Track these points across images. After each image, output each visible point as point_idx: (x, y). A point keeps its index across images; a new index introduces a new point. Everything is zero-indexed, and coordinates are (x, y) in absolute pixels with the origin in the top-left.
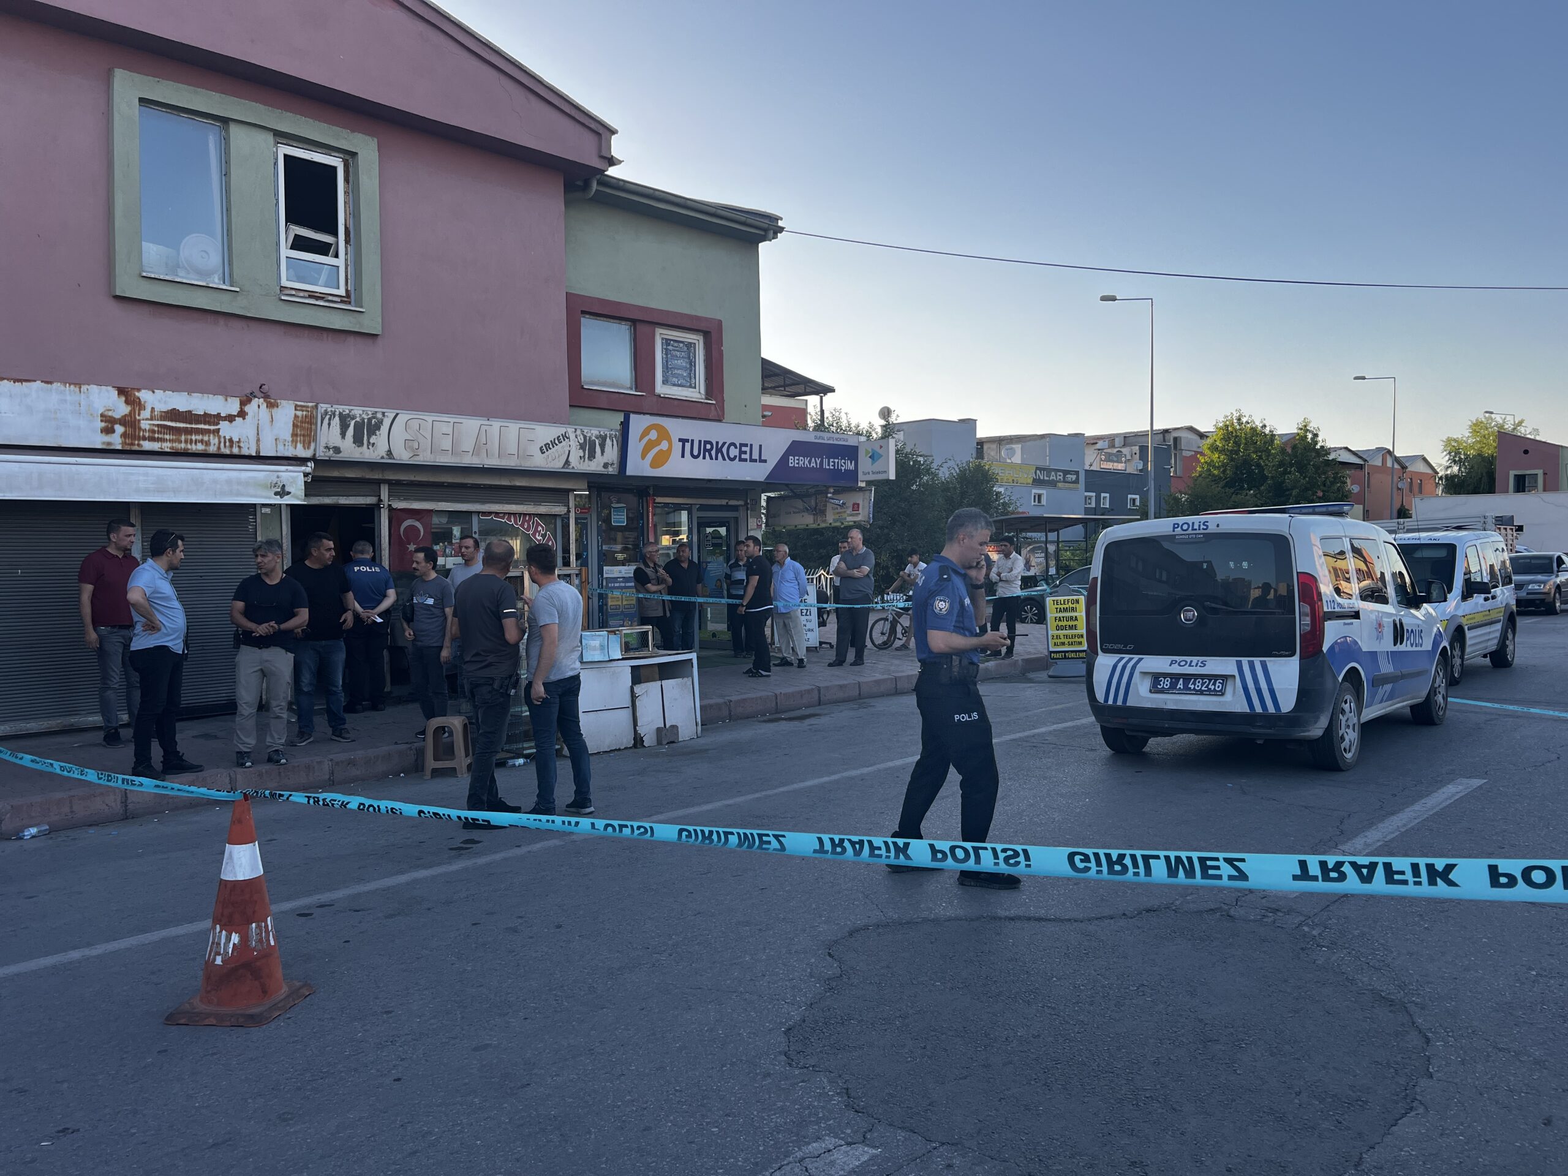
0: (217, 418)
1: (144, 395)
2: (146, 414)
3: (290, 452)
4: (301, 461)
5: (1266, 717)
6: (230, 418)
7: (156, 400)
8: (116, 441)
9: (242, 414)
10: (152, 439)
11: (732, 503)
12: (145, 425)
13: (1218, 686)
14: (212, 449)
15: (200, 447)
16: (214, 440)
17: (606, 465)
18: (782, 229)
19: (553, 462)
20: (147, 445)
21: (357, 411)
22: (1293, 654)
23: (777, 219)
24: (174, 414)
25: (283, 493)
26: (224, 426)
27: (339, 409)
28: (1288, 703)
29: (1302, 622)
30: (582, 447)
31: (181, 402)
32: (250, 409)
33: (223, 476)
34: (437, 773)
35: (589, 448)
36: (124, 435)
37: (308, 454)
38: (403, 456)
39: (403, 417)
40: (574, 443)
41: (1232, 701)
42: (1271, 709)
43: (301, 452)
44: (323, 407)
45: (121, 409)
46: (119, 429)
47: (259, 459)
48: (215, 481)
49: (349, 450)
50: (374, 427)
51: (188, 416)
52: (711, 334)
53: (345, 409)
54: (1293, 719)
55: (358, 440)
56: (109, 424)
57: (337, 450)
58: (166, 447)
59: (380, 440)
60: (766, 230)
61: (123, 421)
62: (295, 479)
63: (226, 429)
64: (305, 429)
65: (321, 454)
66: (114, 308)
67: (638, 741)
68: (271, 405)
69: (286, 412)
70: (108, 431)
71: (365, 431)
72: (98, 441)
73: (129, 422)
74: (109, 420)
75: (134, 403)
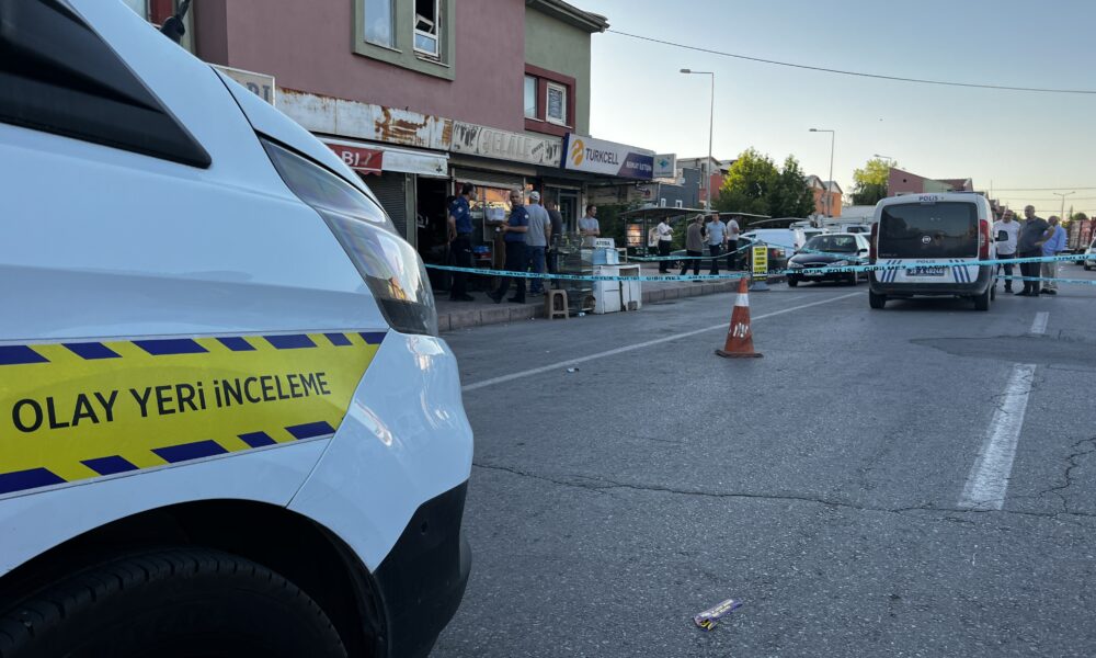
0: (414, 126)
1: (391, 111)
2: (391, 122)
3: (440, 147)
4: (443, 152)
5: (964, 284)
6: (421, 126)
7: (397, 115)
8: (380, 136)
9: (425, 124)
10: (393, 136)
11: (577, 188)
12: (391, 128)
13: (941, 271)
14: (413, 143)
15: (408, 142)
16: (414, 138)
17: (557, 162)
18: (608, 26)
19: (536, 159)
20: (391, 140)
21: (468, 125)
22: (975, 256)
23: (604, 19)
24: (401, 123)
26: (418, 129)
27: (462, 124)
28: (973, 279)
29: (981, 242)
30: (547, 151)
32: (429, 121)
33: (418, 158)
34: (555, 317)
35: (550, 152)
36: (383, 133)
37: (446, 148)
38: (482, 153)
39: (484, 130)
40: (544, 148)
41: (948, 278)
42: (966, 281)
44: (456, 122)
45: (383, 118)
46: (382, 129)
47: (429, 150)
48: (415, 161)
51: (406, 124)
52: (570, 87)
53: (464, 124)
54: (976, 285)
55: (467, 143)
56: (379, 127)
57: (459, 147)
58: (398, 141)
59: (474, 142)
60: (600, 26)
61: (383, 126)
62: (443, 160)
63: (419, 132)
64: (447, 134)
65: (453, 149)
66: (352, 60)
67: (623, 308)
68: (436, 120)
69: (441, 124)
70: (377, 130)
71: (470, 136)
72: (372, 135)
73: (385, 126)
74: (378, 124)
75: (387, 115)
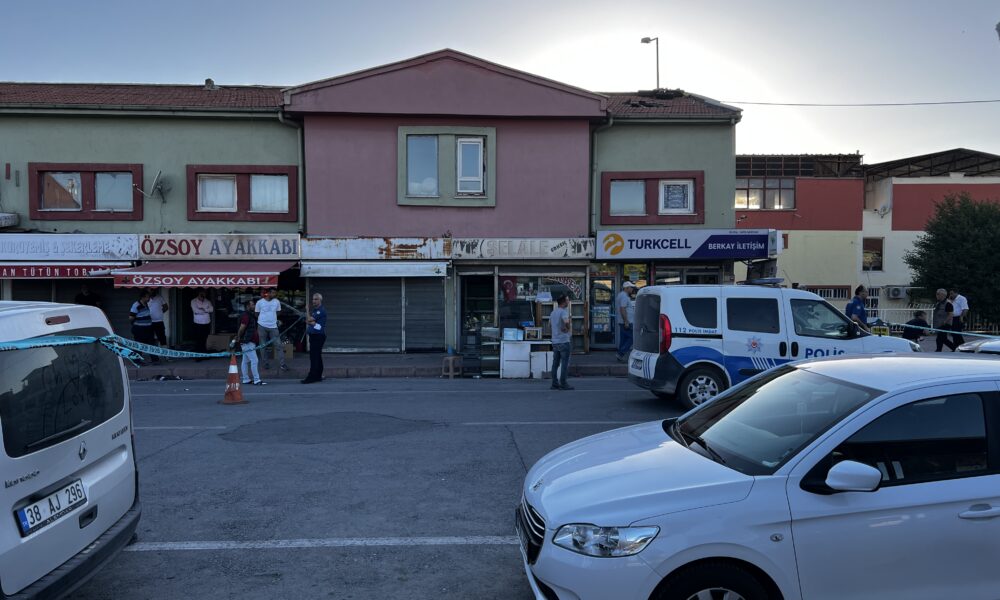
0: (416, 246)
1: (392, 240)
2: (393, 246)
3: (442, 257)
4: (446, 260)
6: (421, 246)
7: (396, 242)
8: (383, 256)
9: (425, 244)
10: (395, 255)
12: (392, 250)
14: (415, 257)
15: (410, 257)
16: (415, 254)
17: (587, 255)
19: (559, 254)
20: (393, 257)
21: (467, 240)
24: (402, 246)
25: (438, 272)
26: (418, 248)
27: (460, 240)
28: (652, 374)
30: (574, 247)
31: (404, 242)
33: (418, 266)
35: (578, 248)
36: (386, 254)
37: (449, 257)
39: (486, 241)
40: (569, 245)
42: (649, 376)
43: (447, 257)
44: (454, 240)
45: (385, 245)
46: (385, 252)
47: (431, 260)
48: (414, 268)
49: (465, 255)
50: (474, 246)
51: (406, 246)
52: (698, 178)
53: (463, 240)
54: (653, 382)
55: (468, 251)
56: (381, 251)
57: (460, 255)
58: (399, 257)
59: (477, 250)
61: (385, 250)
62: (443, 267)
63: (419, 250)
64: (448, 248)
65: (454, 257)
66: (399, 209)
67: (532, 376)
69: (441, 242)
70: (381, 253)
73: (388, 250)
74: (382, 250)
75: (389, 243)
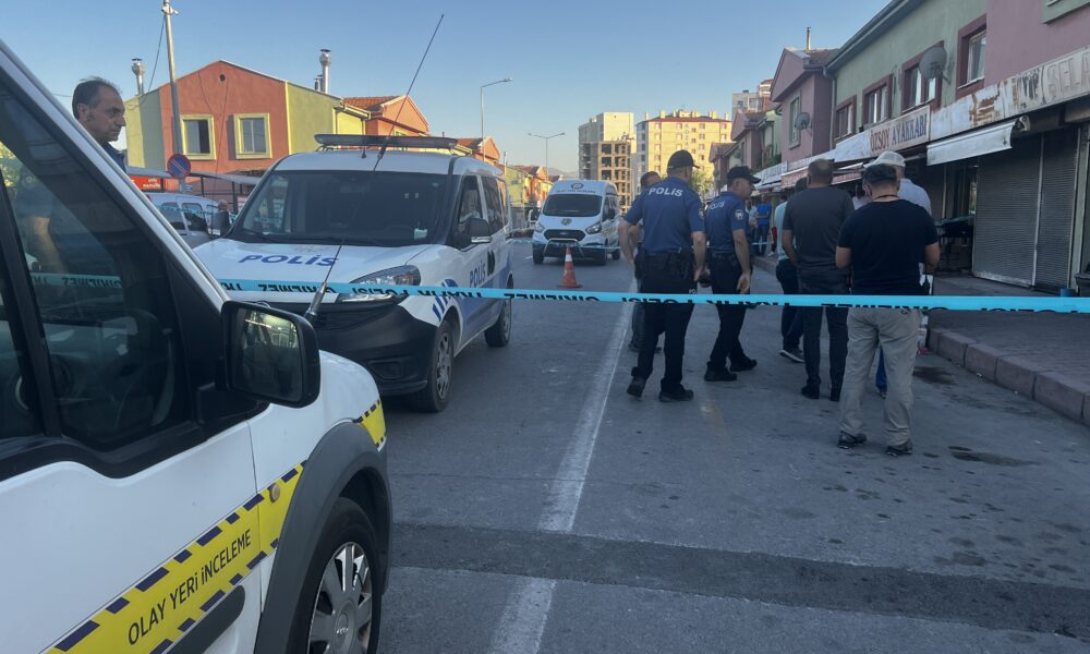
6: (996, 98)
8: (972, 123)
15: (989, 120)
24: (983, 103)
25: (1005, 142)
26: (995, 103)
31: (985, 94)
32: (1001, 89)
33: (990, 135)
38: (1050, 102)
39: (1046, 68)
47: (1005, 121)
49: (1030, 103)
50: (1036, 82)
53: (1025, 73)
55: (1031, 96)
56: (970, 116)
57: (1024, 105)
58: (982, 123)
59: (1039, 91)
68: (1006, 83)
69: (1010, 85)
70: (970, 119)
71: (1033, 86)
72: (968, 125)
73: (974, 112)
74: (971, 113)
75: (975, 100)
